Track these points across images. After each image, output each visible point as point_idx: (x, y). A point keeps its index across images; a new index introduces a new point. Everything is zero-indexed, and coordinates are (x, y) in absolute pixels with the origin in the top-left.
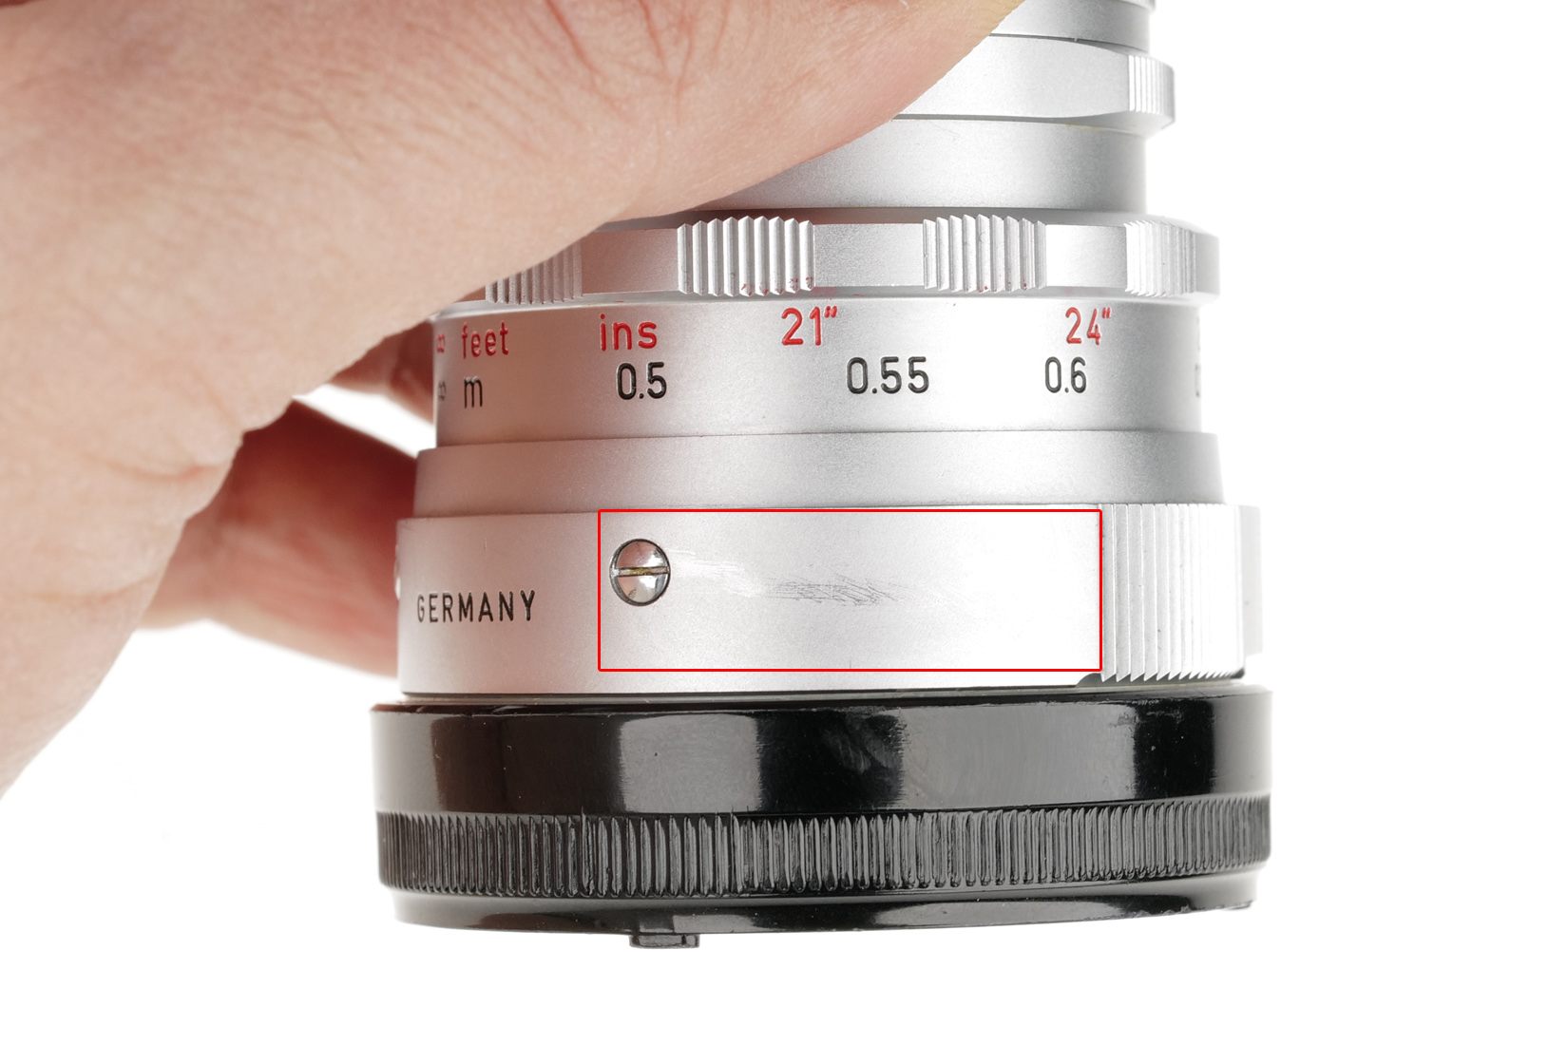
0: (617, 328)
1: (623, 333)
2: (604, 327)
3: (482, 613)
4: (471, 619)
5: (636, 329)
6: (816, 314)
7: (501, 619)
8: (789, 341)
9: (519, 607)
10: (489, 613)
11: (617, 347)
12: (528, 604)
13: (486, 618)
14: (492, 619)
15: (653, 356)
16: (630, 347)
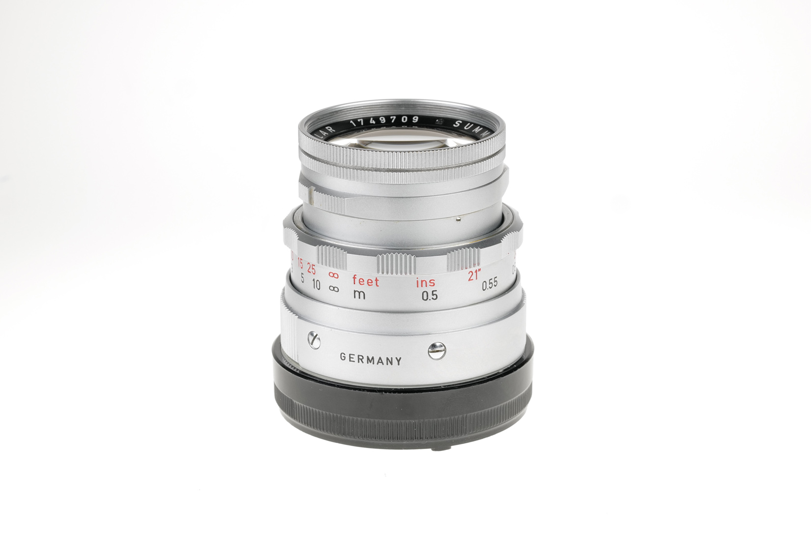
0: (422, 281)
1: (424, 283)
2: (417, 281)
3: (378, 362)
4: (373, 363)
5: (428, 282)
6: (476, 271)
7: (387, 364)
8: (470, 280)
9: (395, 362)
10: (382, 362)
11: (422, 286)
12: (399, 361)
13: (380, 364)
14: (383, 364)
15: (433, 288)
16: (426, 286)
